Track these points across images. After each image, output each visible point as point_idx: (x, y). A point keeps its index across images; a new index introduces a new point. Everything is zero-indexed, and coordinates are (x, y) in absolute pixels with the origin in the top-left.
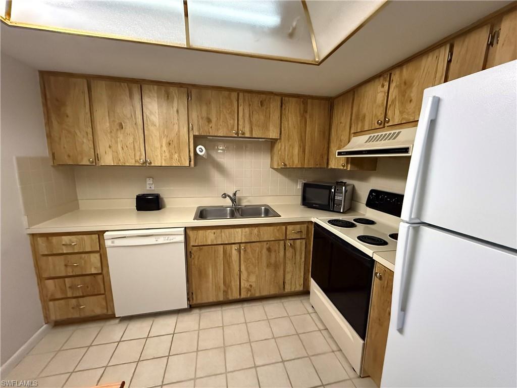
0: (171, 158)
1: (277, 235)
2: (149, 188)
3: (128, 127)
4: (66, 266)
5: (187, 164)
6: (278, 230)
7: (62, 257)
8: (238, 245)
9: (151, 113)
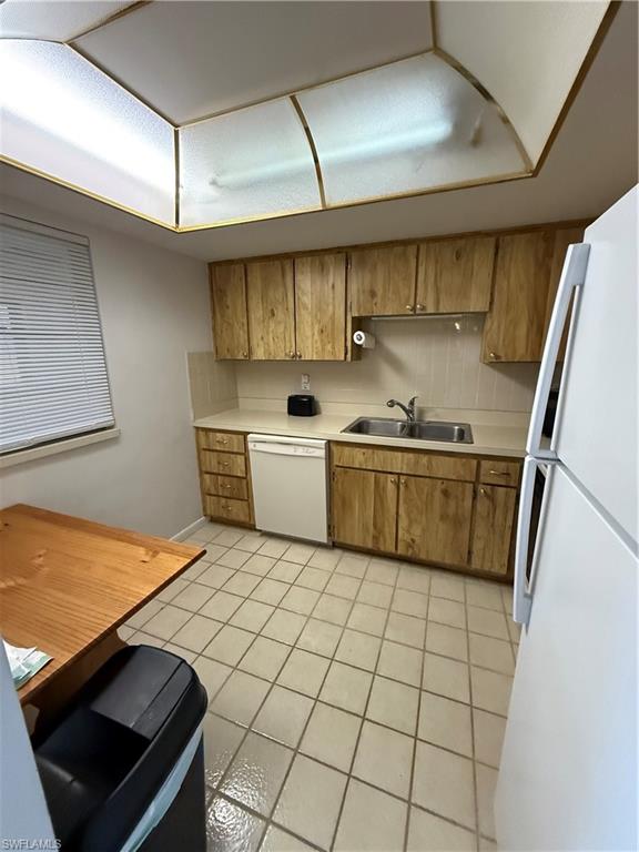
0: (323, 349)
1: (462, 473)
2: (304, 388)
3: (280, 315)
4: (219, 463)
5: (343, 358)
6: (464, 465)
7: (215, 454)
8: (396, 476)
9: (304, 293)
